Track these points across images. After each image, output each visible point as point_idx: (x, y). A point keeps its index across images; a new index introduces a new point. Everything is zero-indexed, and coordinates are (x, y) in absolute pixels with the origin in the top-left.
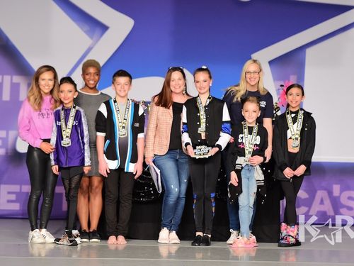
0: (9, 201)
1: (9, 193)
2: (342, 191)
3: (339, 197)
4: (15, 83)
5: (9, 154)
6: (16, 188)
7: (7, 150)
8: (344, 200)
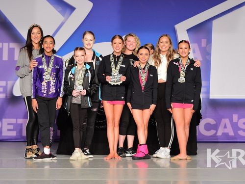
0: (9, 130)
1: (9, 124)
2: (239, 119)
3: (237, 123)
4: (11, 48)
5: (8, 97)
6: (13, 121)
7: (6, 95)
8: (241, 125)
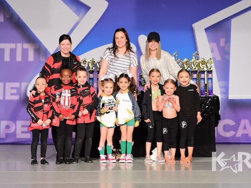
0: (23, 132)
1: (23, 126)
4: (25, 49)
5: (22, 99)
7: (20, 96)
